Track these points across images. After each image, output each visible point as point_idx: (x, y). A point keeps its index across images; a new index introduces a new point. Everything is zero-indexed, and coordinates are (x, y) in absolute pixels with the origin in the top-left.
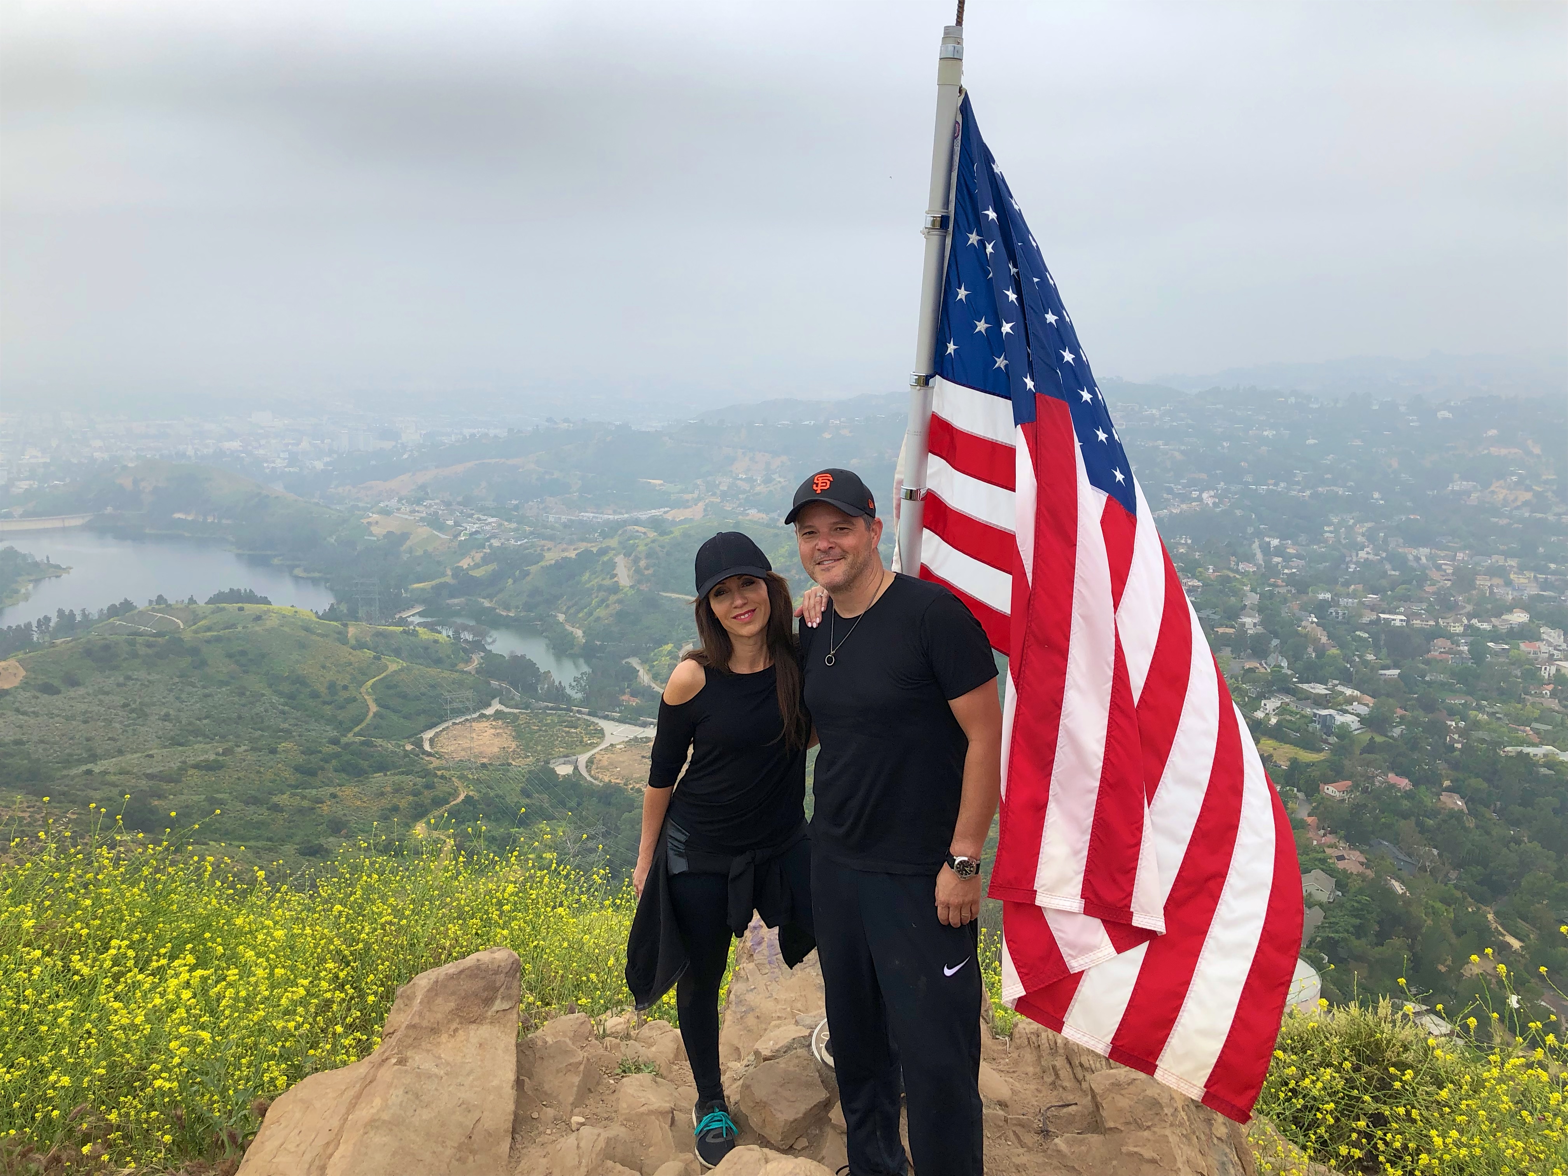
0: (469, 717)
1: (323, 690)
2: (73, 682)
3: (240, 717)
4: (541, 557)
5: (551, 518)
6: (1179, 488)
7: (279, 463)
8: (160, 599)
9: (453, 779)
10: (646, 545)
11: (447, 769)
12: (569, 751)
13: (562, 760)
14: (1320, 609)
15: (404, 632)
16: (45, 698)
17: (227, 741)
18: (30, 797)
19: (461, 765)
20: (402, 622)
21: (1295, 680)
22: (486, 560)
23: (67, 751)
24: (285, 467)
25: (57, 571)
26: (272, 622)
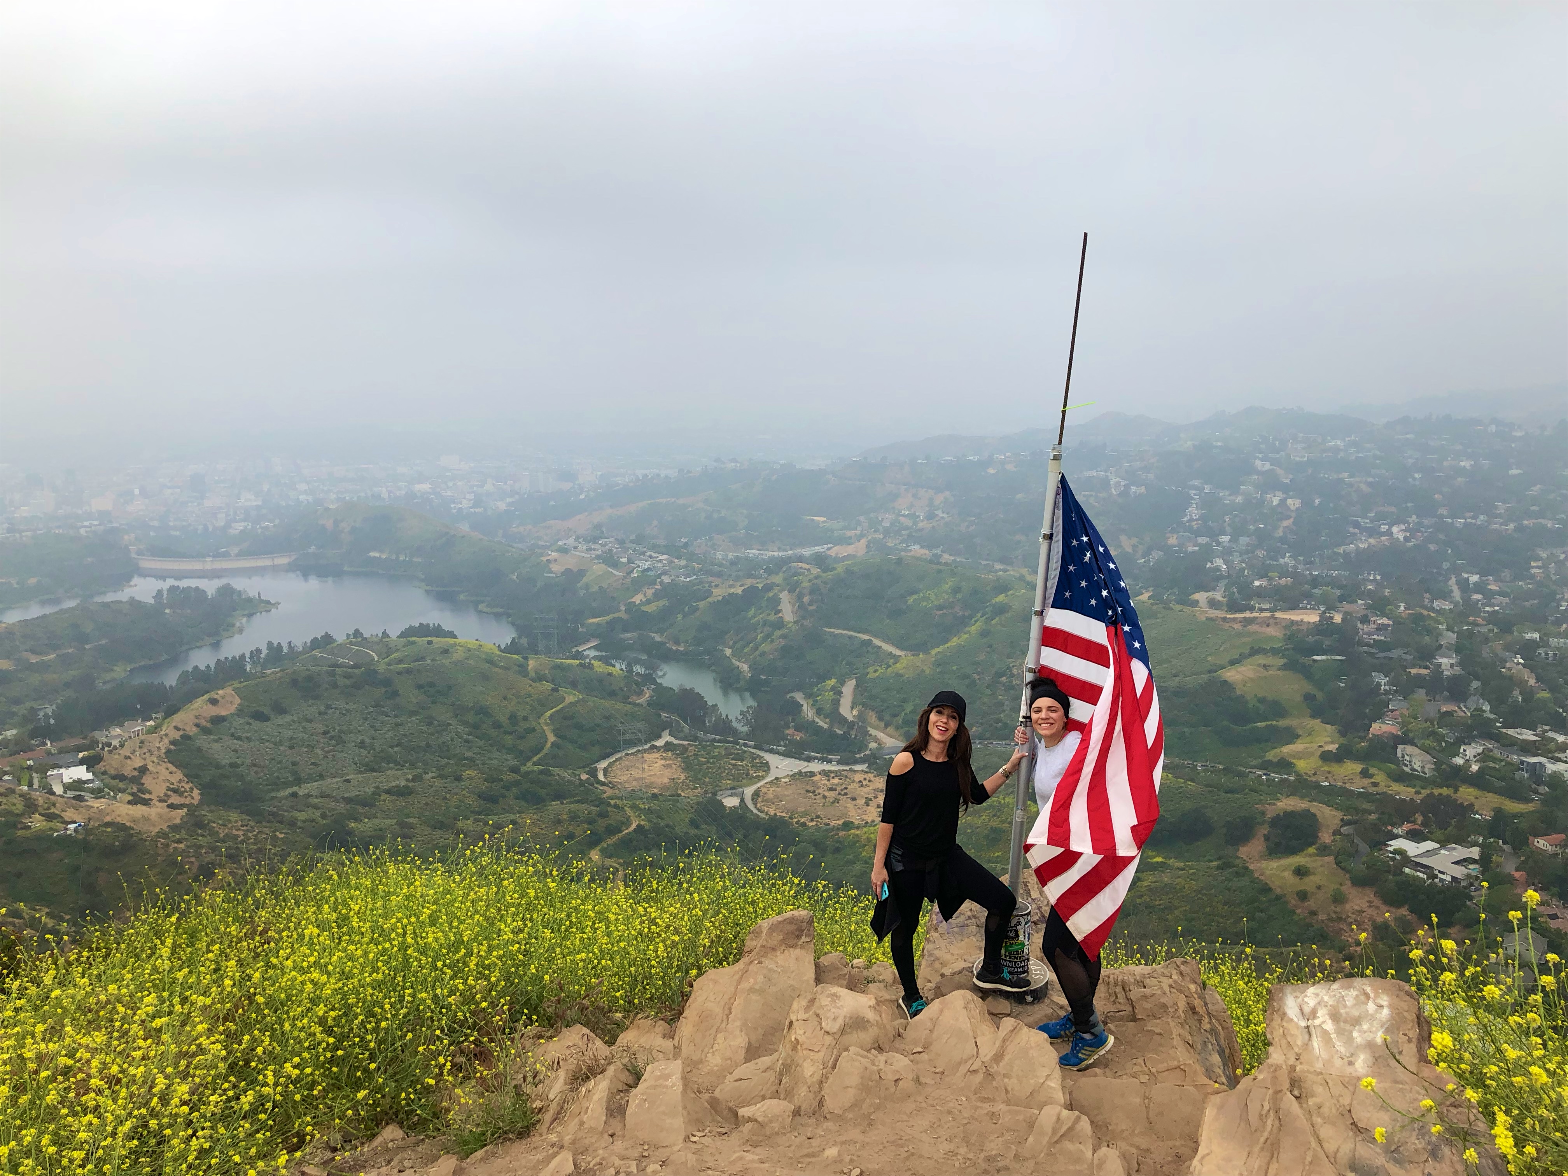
0: (640, 748)
1: (504, 720)
2: (280, 710)
3: (428, 745)
4: (709, 594)
5: (719, 555)
6: (1365, 522)
7: (465, 504)
8: (357, 633)
9: (626, 808)
10: (810, 581)
11: (620, 798)
12: (736, 783)
13: (729, 792)
14: (1528, 650)
15: (581, 665)
16: (256, 724)
17: (416, 768)
18: (244, 817)
19: (633, 795)
20: (578, 656)
21: (1498, 724)
22: (657, 596)
23: (275, 774)
24: (471, 508)
25: (267, 605)
26: (458, 655)
